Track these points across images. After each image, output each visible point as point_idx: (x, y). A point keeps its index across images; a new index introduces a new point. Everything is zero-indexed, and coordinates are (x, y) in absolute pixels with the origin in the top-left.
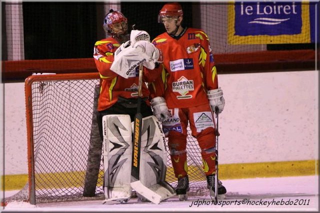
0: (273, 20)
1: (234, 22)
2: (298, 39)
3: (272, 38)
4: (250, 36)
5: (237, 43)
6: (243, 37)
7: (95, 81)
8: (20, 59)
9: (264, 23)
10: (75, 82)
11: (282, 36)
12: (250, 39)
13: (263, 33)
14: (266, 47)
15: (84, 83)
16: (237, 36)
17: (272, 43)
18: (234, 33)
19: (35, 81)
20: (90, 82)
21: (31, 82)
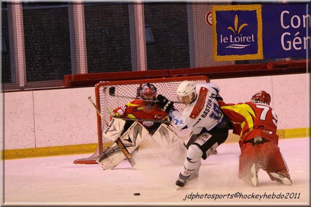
0: (241, 45)
1: (217, 47)
2: (256, 57)
3: (240, 57)
4: (227, 56)
5: (219, 60)
6: (223, 57)
7: (137, 85)
8: (85, 73)
9: (235, 47)
10: (125, 86)
11: (246, 55)
12: (226, 58)
13: (234, 54)
14: (234, 62)
15: (130, 86)
16: (219, 56)
17: (240, 60)
18: (216, 54)
19: (101, 86)
20: (134, 85)
21: (99, 87)
